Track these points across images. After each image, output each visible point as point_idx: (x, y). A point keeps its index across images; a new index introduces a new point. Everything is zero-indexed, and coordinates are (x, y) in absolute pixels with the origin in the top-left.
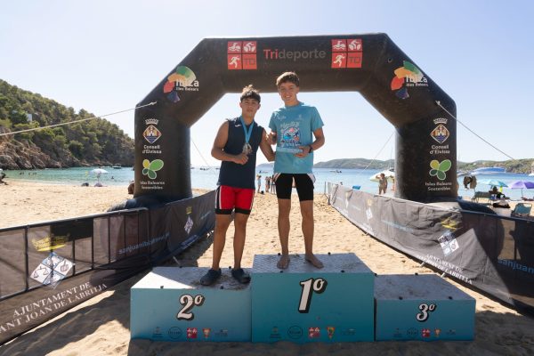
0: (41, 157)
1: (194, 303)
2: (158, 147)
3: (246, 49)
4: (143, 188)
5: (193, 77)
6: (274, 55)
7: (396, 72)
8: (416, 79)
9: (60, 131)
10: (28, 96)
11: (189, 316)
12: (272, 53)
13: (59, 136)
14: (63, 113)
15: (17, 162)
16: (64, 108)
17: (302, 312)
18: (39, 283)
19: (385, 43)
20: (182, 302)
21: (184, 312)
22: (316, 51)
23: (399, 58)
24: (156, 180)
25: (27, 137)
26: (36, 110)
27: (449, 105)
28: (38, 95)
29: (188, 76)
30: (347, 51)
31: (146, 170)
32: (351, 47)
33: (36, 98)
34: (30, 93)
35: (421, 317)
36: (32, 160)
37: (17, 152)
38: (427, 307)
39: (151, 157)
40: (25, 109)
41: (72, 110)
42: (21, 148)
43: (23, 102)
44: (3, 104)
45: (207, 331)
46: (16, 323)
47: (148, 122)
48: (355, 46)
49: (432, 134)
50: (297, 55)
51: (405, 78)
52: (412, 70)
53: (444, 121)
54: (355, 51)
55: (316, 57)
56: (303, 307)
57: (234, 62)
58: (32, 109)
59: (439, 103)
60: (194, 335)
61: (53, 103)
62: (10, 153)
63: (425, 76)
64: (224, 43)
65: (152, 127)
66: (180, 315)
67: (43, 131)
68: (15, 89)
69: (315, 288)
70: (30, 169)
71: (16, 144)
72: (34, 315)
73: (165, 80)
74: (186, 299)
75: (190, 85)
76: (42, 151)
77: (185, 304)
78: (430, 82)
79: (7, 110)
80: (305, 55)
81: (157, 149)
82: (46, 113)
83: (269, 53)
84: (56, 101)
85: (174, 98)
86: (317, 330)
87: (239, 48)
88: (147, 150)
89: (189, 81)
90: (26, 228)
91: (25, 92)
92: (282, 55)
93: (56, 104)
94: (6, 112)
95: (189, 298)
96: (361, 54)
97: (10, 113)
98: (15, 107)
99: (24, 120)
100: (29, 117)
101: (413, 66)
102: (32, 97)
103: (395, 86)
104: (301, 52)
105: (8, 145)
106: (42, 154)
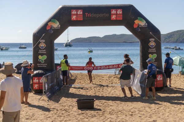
2: (45, 50)
4: (39, 66)
5: (58, 23)
7: (135, 21)
12: (88, 15)
22: (105, 14)
24: (43, 63)
29: (56, 23)
31: (40, 60)
39: (42, 55)
49: (149, 45)
50: (98, 15)
51: (138, 24)
53: (153, 40)
54: (120, 14)
55: (105, 16)
59: (151, 33)
64: (70, 11)
65: (42, 43)
75: (57, 27)
80: (101, 15)
81: (44, 52)
83: (87, 14)
85: (51, 32)
88: (40, 52)
89: (56, 25)
92: (92, 15)
96: (122, 15)
101: (142, 19)
103: (135, 26)
104: (99, 14)
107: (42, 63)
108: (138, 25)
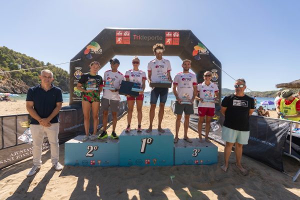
0: (26, 88)
1: (94, 149)
3: (125, 35)
4: (74, 100)
5: (99, 47)
6: (138, 38)
7: (195, 47)
8: (203, 51)
9: (36, 74)
10: (19, 55)
11: (91, 155)
13: (35, 77)
14: (38, 64)
15: (13, 90)
16: (38, 62)
17: (142, 153)
18: (22, 142)
19: (190, 34)
20: (88, 148)
21: (89, 153)
22: (158, 36)
23: (196, 42)
24: (80, 97)
25: (18, 77)
26: (23, 62)
27: (219, 63)
28: (24, 55)
29: (96, 47)
30: (172, 37)
31: (76, 92)
32: (174, 35)
33: (23, 56)
34: (20, 54)
35: (194, 155)
36: (21, 89)
37: (13, 85)
38: (196, 151)
40: (17, 62)
41: (42, 63)
42: (15, 83)
43: (16, 58)
44: (5, 60)
45: (99, 162)
46: (11, 159)
47: (77, 68)
48: (176, 35)
50: (149, 38)
52: (202, 47)
53: (216, 71)
54: (176, 37)
55: (158, 39)
56: (142, 151)
57: (119, 40)
58: (21, 62)
59: (214, 62)
60: (94, 164)
61: (32, 59)
62: (9, 85)
63: (208, 50)
64: (115, 31)
65: (78, 71)
66: (87, 155)
67: (27, 74)
68: (12, 51)
69: (148, 142)
70: (20, 94)
71: (12, 80)
72: (20, 156)
73: (85, 48)
74: (90, 147)
75: (97, 51)
76: (27, 84)
77: (89, 150)
78: (210, 53)
79: (7, 62)
80: (153, 38)
82: (29, 64)
83: (136, 37)
84: (34, 58)
85: (90, 57)
86: (149, 161)
87: (121, 34)
88: (76, 82)
89: (97, 49)
90: (16, 116)
91: (17, 53)
92: (142, 38)
93: (34, 60)
94: (7, 64)
95: (91, 147)
96: (179, 39)
97: (9, 64)
98: (12, 61)
99: (16, 68)
100: (20, 66)
101: (202, 45)
102: (21, 56)
103: (194, 54)
104: (151, 37)
105: (8, 81)
106: (27, 86)
107: (78, 97)
108: (199, 52)
